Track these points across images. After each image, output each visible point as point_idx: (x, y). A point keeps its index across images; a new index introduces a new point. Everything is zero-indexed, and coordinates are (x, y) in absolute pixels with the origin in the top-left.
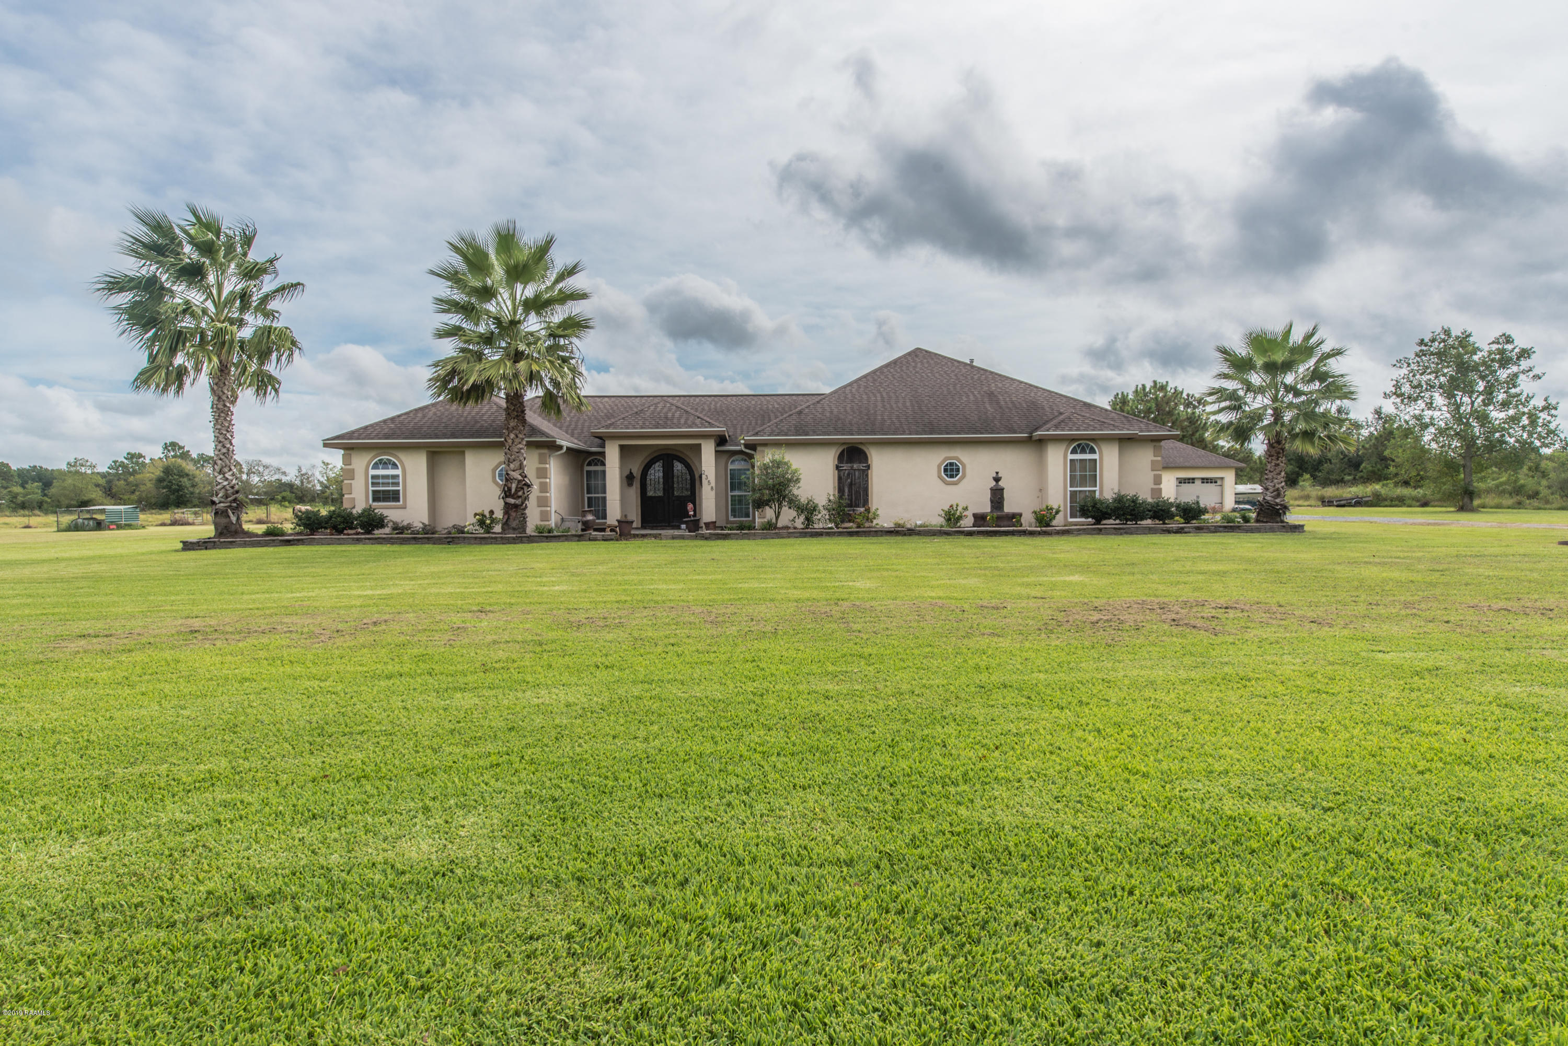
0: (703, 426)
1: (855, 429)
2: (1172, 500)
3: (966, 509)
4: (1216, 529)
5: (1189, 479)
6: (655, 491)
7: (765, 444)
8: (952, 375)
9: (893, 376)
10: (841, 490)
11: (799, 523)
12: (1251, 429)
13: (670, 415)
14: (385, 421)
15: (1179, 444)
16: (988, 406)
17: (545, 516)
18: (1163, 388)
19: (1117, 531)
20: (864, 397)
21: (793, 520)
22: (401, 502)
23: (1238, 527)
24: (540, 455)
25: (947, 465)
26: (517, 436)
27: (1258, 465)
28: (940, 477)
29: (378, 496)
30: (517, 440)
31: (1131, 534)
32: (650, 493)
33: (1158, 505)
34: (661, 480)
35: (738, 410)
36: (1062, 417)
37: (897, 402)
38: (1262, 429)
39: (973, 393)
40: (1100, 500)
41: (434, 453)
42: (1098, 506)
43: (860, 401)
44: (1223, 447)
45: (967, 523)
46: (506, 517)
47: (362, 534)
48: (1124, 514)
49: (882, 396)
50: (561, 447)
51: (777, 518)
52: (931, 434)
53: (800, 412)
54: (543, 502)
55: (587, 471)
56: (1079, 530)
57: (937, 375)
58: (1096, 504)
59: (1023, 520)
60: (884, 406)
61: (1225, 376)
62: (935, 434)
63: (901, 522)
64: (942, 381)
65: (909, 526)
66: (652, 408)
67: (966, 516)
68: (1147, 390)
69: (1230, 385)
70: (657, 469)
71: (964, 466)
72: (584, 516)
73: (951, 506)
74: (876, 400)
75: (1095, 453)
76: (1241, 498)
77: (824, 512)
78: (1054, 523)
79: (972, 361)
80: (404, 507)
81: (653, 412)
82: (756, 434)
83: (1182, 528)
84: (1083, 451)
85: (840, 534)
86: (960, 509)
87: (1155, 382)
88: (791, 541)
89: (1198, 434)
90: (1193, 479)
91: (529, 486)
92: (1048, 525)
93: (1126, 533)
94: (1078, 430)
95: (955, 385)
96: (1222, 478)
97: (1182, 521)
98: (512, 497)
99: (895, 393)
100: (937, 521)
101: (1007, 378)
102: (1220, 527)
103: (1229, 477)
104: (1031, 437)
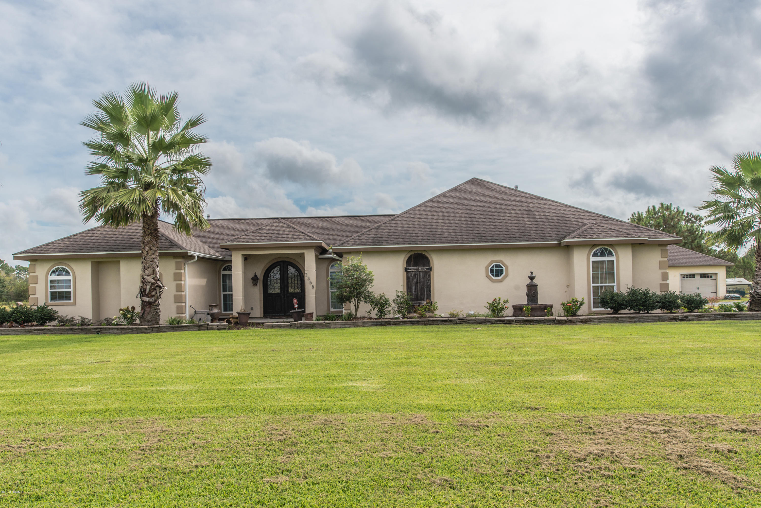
0: (305, 239)
1: (419, 239)
2: (677, 293)
3: (507, 302)
4: (715, 317)
5: (690, 275)
6: (276, 289)
7: (349, 252)
8: (499, 198)
9: (453, 199)
10: (409, 288)
11: (374, 314)
12: (743, 235)
13: (281, 231)
14: (63, 240)
15: (681, 249)
16: (526, 220)
17: (180, 310)
18: (668, 208)
19: (632, 320)
20: (430, 215)
21: (370, 312)
22: (72, 301)
23: (734, 315)
24: (176, 262)
25: (493, 267)
26: (151, 249)
27: (742, 264)
28: (487, 276)
29: (55, 296)
30: (151, 252)
31: (644, 321)
32: (271, 291)
33: (665, 296)
34: (279, 281)
35: (339, 227)
36: (585, 227)
37: (454, 218)
38: (753, 234)
39: (514, 210)
40: (617, 294)
41: (99, 263)
42: (615, 298)
43: (426, 218)
44: (715, 251)
45: (508, 312)
46: (143, 311)
47: (36, 326)
48: (636, 306)
49: (443, 215)
50: (193, 257)
51: (356, 310)
52: (480, 242)
53: (378, 227)
54: (179, 299)
55: (223, 275)
56: (599, 319)
57: (487, 198)
58: (613, 297)
59: (554, 310)
60: (444, 222)
61: (719, 192)
62: (483, 242)
63: (455, 313)
64: (491, 202)
65: (461, 316)
66: (269, 227)
67: (507, 308)
68: (657, 210)
69: (724, 199)
70: (275, 272)
71: (507, 267)
72: (212, 310)
73: (495, 300)
74: (438, 218)
75: (613, 256)
76: (731, 288)
77: (393, 305)
78: (579, 313)
79: (517, 187)
80: (74, 304)
81: (269, 229)
82: (342, 245)
83: (687, 317)
84: (602, 254)
85: (405, 323)
86: (502, 302)
87: (662, 204)
88: (365, 329)
89: (696, 241)
90: (694, 275)
91: (160, 287)
92: (574, 315)
93: (640, 321)
94: (598, 237)
95: (501, 205)
96: (716, 274)
97: (686, 310)
98: (147, 296)
99: (453, 212)
100: (485, 311)
101: (543, 198)
102: (719, 315)
103: (721, 272)
104: (560, 244)
